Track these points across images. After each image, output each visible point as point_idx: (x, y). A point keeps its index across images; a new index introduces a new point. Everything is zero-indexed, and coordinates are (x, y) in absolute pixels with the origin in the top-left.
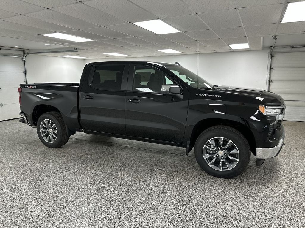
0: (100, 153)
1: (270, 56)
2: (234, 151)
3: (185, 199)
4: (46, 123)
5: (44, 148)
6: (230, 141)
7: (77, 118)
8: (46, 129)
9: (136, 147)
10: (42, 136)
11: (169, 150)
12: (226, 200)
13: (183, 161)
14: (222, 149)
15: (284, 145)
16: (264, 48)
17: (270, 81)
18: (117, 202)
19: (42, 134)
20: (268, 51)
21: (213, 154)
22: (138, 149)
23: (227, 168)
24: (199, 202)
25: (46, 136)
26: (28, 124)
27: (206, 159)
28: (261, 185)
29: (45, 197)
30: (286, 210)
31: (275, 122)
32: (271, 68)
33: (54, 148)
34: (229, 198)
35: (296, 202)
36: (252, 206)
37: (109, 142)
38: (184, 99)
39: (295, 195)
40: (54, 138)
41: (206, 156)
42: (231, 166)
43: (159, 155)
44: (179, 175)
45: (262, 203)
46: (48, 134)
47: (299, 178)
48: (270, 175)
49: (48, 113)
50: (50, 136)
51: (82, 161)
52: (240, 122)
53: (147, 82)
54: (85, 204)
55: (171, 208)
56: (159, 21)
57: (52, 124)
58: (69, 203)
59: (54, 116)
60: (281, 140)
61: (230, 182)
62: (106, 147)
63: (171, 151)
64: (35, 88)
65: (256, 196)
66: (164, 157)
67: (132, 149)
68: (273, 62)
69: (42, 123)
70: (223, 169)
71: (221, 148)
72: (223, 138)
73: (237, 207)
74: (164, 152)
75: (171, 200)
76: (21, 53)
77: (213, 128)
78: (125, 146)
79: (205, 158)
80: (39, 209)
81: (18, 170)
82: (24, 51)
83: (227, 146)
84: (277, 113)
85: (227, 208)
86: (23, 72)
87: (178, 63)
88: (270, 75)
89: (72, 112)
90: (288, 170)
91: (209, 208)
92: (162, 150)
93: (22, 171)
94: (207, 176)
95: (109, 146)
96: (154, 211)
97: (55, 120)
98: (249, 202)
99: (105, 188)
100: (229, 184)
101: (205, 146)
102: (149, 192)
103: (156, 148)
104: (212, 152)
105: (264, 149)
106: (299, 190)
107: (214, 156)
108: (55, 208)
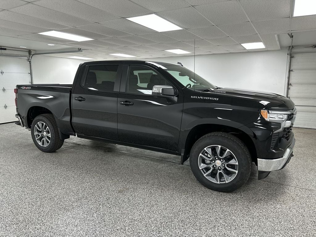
0: (94, 159)
1: (289, 56)
2: (232, 162)
3: (172, 215)
4: (40, 125)
5: (38, 152)
6: (228, 150)
7: (69, 121)
8: (40, 132)
9: (133, 153)
10: (36, 139)
11: (168, 158)
12: (217, 218)
13: (181, 171)
14: (220, 159)
15: (293, 156)
16: (282, 48)
17: (289, 84)
18: (95, 215)
19: (36, 137)
20: (287, 52)
21: (210, 164)
22: (136, 156)
23: (225, 181)
24: (186, 219)
25: (40, 139)
26: (24, 127)
27: (202, 169)
28: (263, 202)
29: (20, 206)
30: (286, 234)
31: (281, 129)
32: (290, 70)
33: (47, 152)
34: (223, 216)
35: (302, 223)
36: (247, 227)
37: (106, 148)
38: (179, 102)
39: (301, 215)
40: (48, 142)
41: (202, 166)
42: (229, 178)
43: (155, 163)
44: (172, 186)
45: (260, 223)
46: (42, 137)
47: (309, 194)
48: (276, 190)
49: (42, 116)
50: (43, 140)
51: (72, 168)
52: (239, 129)
53: (147, 84)
54: (60, 216)
55: (152, 225)
56: (154, 16)
57: (46, 127)
58: (43, 214)
59: (48, 119)
60: (288, 150)
61: (228, 197)
62: (102, 153)
63: (170, 159)
64: (30, 89)
65: (255, 214)
66: (160, 166)
67: (129, 155)
68: (293, 64)
69: (36, 126)
70: (220, 181)
71: (218, 157)
72: (220, 146)
73: (229, 227)
74: (161, 160)
75: (155, 215)
76: (27, 54)
77: (209, 134)
78: (122, 152)
79: (200, 169)
80: (9, 220)
81: (4, 174)
82: (30, 52)
83: (224, 156)
84: (283, 120)
85: (217, 228)
86: (29, 73)
87: (180, 63)
88: (289, 78)
89: (65, 115)
90: (298, 185)
91: (196, 227)
92: (161, 157)
93: (6, 176)
94: (203, 188)
95: (105, 152)
96: (132, 228)
97: (48, 122)
98: (245, 221)
99: (87, 198)
100: (226, 199)
101: (200, 154)
102: (134, 205)
103: (155, 155)
104: (208, 162)
105: (268, 160)
106: (307, 209)
107: (211, 166)
108: (27, 219)
